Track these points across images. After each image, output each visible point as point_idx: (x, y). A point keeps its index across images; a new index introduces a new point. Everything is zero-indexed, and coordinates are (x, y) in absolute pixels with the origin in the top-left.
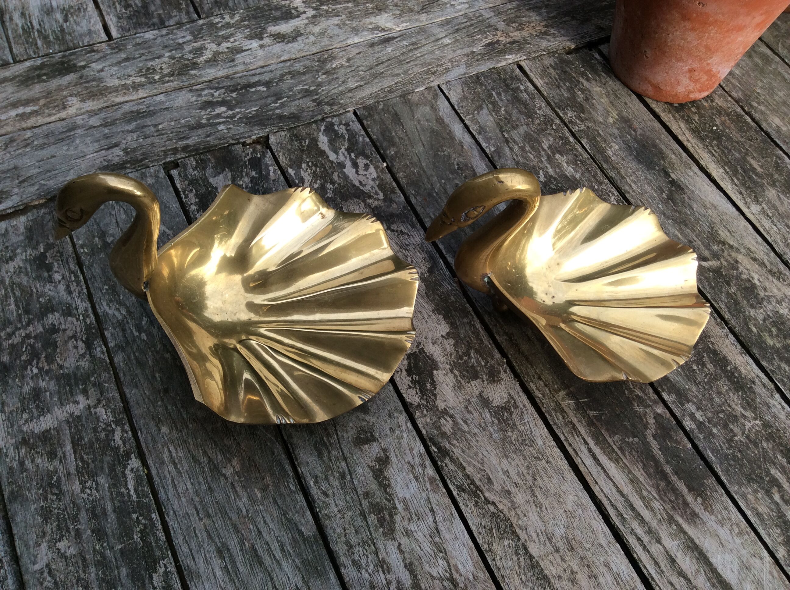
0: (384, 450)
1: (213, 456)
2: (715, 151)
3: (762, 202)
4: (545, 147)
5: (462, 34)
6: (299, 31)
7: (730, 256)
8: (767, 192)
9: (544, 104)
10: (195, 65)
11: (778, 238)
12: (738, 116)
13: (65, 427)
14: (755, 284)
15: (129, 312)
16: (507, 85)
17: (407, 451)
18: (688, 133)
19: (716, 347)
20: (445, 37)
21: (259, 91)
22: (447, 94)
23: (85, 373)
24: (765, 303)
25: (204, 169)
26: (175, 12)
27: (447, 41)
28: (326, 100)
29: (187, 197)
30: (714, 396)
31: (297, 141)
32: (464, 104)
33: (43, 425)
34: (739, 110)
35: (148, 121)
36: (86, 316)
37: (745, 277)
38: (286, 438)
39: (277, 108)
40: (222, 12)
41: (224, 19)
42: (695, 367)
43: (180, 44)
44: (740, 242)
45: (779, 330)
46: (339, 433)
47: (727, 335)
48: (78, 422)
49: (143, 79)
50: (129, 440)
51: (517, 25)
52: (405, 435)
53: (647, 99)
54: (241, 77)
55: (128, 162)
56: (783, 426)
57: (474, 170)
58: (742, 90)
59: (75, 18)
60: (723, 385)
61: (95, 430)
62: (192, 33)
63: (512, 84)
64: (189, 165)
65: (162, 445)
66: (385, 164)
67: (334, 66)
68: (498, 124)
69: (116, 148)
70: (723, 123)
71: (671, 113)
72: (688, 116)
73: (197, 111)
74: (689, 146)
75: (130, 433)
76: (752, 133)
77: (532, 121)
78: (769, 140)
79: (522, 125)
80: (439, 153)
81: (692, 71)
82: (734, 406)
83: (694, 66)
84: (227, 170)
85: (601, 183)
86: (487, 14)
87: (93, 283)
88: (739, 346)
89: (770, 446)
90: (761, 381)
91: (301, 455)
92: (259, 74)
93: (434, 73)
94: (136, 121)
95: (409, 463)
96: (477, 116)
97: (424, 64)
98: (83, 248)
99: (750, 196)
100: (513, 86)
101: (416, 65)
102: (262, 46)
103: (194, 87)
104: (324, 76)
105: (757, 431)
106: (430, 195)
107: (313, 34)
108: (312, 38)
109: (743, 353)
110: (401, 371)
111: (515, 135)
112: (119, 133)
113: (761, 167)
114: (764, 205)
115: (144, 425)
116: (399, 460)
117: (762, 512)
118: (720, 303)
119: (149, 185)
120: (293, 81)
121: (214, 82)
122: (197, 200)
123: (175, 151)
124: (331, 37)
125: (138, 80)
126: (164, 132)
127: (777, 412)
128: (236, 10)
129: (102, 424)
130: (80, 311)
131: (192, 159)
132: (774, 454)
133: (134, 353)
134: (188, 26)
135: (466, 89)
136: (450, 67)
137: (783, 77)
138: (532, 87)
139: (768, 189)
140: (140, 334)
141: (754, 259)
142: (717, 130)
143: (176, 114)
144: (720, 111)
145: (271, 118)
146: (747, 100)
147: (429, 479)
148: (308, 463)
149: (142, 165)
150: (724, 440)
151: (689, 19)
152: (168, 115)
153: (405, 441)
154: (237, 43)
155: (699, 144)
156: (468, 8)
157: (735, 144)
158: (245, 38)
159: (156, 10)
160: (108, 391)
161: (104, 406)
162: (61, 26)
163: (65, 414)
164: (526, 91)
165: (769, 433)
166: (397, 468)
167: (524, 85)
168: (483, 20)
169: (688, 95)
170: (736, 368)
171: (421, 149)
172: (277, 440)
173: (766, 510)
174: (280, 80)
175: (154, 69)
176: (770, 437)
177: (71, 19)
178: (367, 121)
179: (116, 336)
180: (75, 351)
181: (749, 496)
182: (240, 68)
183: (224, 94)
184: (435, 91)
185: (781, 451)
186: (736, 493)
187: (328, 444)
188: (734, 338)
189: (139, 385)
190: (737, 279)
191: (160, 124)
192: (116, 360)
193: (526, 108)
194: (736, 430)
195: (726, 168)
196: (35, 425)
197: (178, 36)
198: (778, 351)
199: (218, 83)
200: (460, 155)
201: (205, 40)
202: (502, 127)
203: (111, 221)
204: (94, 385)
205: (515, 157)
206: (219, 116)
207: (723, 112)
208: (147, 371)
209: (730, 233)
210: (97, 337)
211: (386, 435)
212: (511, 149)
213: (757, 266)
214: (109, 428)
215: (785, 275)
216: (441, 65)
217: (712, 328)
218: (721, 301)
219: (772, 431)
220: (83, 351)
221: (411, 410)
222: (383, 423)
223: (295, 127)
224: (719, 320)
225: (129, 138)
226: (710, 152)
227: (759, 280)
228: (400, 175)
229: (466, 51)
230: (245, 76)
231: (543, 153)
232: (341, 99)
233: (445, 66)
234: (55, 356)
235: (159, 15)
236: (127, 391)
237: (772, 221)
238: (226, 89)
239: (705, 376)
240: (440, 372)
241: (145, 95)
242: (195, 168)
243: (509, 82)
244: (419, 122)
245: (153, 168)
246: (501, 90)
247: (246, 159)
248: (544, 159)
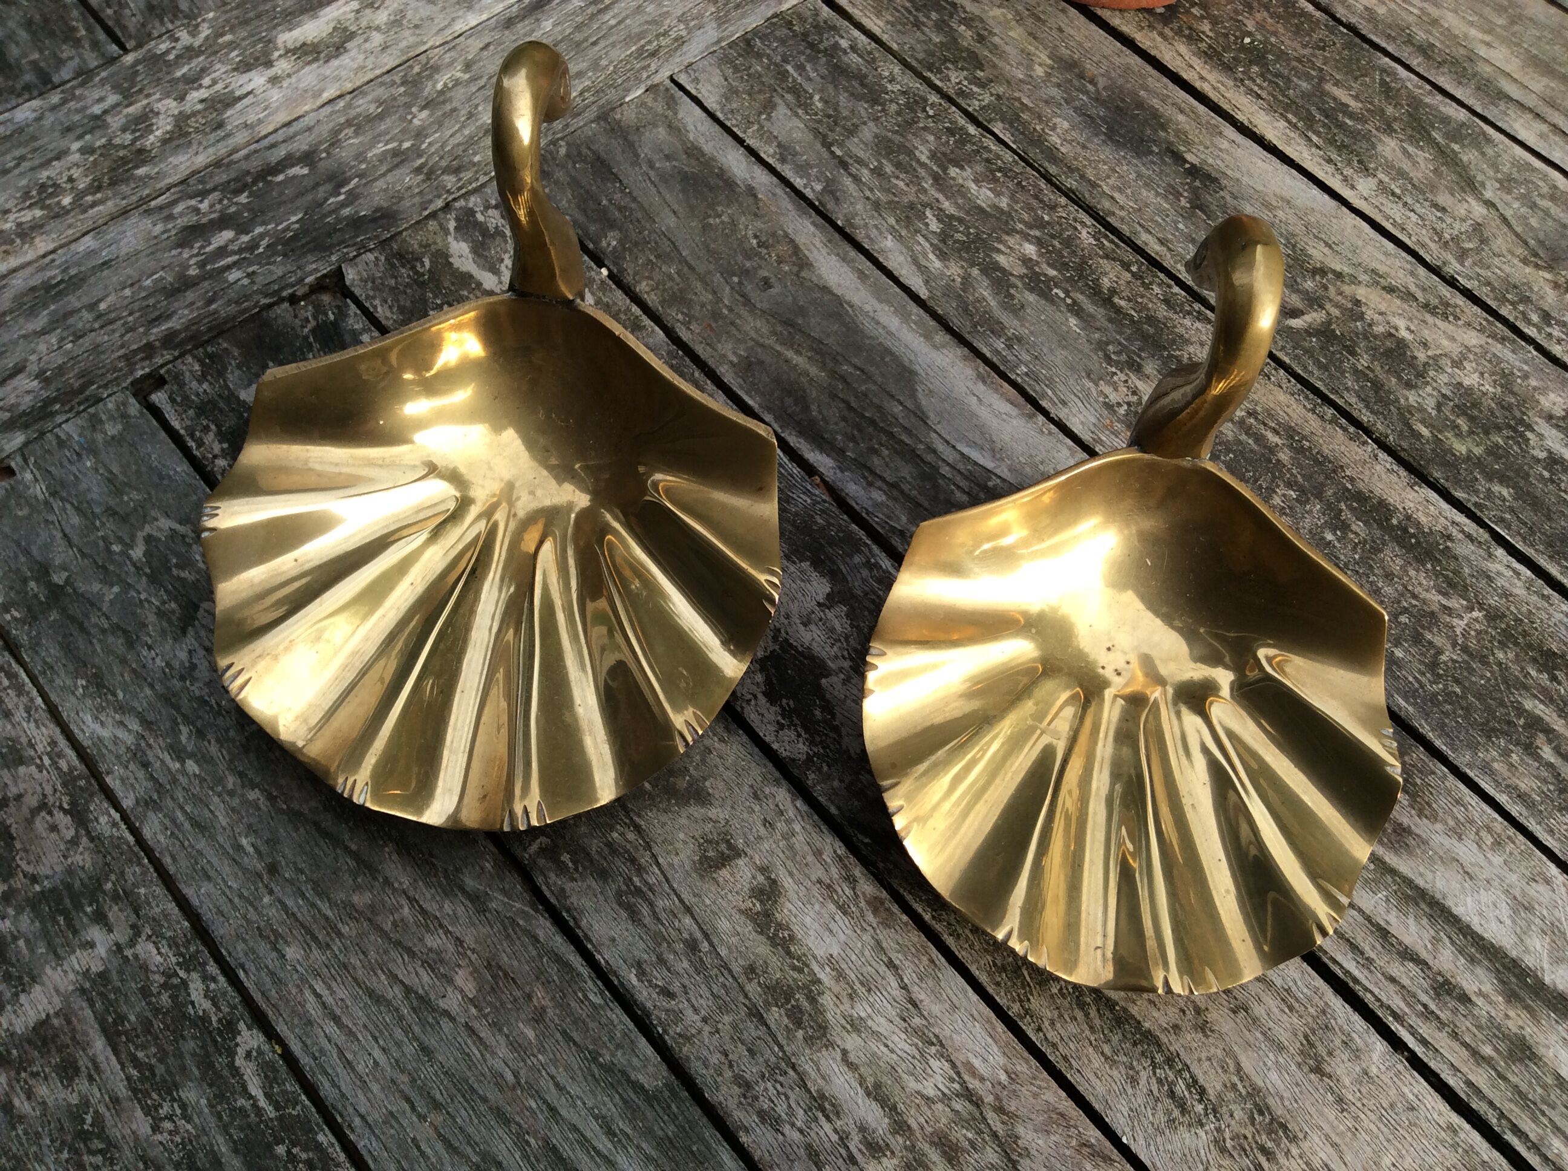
0: (763, 870)
1: (411, 980)
2: (1261, 87)
3: (1376, 169)
4: (924, 158)
6: (345, 29)
7: (1341, 294)
8: (1380, 148)
9: (897, 69)
10: (142, 156)
11: (1425, 235)
13: (80, 1004)
14: (1403, 340)
15: (147, 724)
16: (812, 46)
17: (810, 858)
18: (1197, 63)
19: (1361, 485)
21: (294, 177)
22: (693, 92)
23: (90, 878)
24: (1432, 373)
25: (221, 374)
26: (67, 51)
28: (444, 163)
29: (200, 443)
30: (1380, 584)
31: (403, 266)
32: (734, 106)
33: (31, 1013)
35: (73, 301)
36: (55, 755)
37: (1379, 329)
38: (553, 900)
39: (343, 205)
40: (170, 26)
41: (177, 40)
42: (1329, 537)
43: (96, 117)
44: (1355, 261)
45: (1472, 419)
46: (661, 860)
47: (1376, 456)
48: (105, 986)
49: (38, 213)
50: (225, 994)
52: (797, 827)
53: (1099, 12)
54: (247, 157)
55: (55, 400)
56: (1524, 609)
57: (792, 241)
60: (1392, 558)
61: (145, 992)
62: (116, 88)
63: (821, 41)
64: (187, 374)
65: (298, 986)
66: (604, 272)
67: (439, 86)
68: (816, 132)
69: (19, 377)
70: (1260, 26)
71: (1154, 28)
72: (1190, 28)
73: (174, 252)
74: (1205, 88)
75: (222, 979)
76: (1321, 33)
77: (883, 110)
78: (1357, 40)
79: (865, 123)
80: (711, 221)
82: (1424, 595)
84: (271, 364)
85: (1053, 208)
87: (51, 681)
88: (1403, 473)
89: (1511, 655)
90: (1463, 532)
91: (596, 927)
92: (284, 141)
93: (653, 54)
94: (45, 306)
95: (820, 882)
96: (767, 124)
97: (629, 40)
98: (8, 611)
99: (1349, 163)
100: (825, 44)
101: (613, 45)
102: (274, 80)
103: (153, 203)
104: (425, 114)
105: (1479, 632)
106: (716, 315)
107: (378, 29)
108: (377, 38)
109: (1416, 483)
110: (755, 697)
111: (857, 147)
112: (15, 343)
113: (1356, 98)
114: (1381, 176)
115: (246, 954)
116: (799, 883)
117: (1528, 790)
118: (1346, 395)
119: (113, 437)
120: (360, 139)
121: (191, 181)
122: (225, 446)
123: (149, 350)
124: (416, 26)
125: (27, 216)
126: (113, 315)
127: (1507, 585)
128: (200, 15)
129: (157, 977)
130: (40, 748)
131: (189, 359)
132: (1523, 669)
133: (182, 808)
134: (104, 74)
135: (729, 72)
136: (684, 33)
138: (863, 38)
139: (1380, 140)
140: (183, 763)
141: (1390, 290)
142: (1252, 42)
143: (129, 271)
145: (336, 230)
147: (868, 902)
148: (613, 940)
149: (87, 400)
150: (1422, 668)
152: (113, 278)
153: (801, 838)
154: (219, 86)
155: (1225, 80)
157: (1294, 63)
158: (234, 70)
159: (25, 55)
160: (149, 904)
161: (149, 937)
163: (72, 976)
164: (853, 48)
165: (1503, 630)
166: (799, 899)
167: (847, 38)
170: (1408, 518)
171: (671, 220)
172: (537, 911)
173: (1535, 784)
174: (332, 145)
175: (55, 185)
176: (1507, 638)
179: (132, 781)
180: (54, 836)
181: (1496, 765)
182: (241, 137)
183: (220, 201)
184: (667, 90)
185: (1534, 660)
186: (1470, 765)
187: (645, 889)
188: (1390, 459)
189: (212, 873)
190: (1366, 338)
191: (100, 301)
192: (147, 833)
193: (862, 84)
194: (1439, 641)
195: (1290, 116)
196: (13, 1017)
197: (89, 101)
198: (1479, 463)
199: (200, 182)
200: (756, 215)
201: (148, 96)
202: (825, 137)
203: (52, 537)
204: (116, 898)
205: (868, 193)
206: (222, 252)
208: (221, 839)
209: (1330, 247)
210: (92, 795)
211: (760, 838)
212: (856, 179)
213: (1398, 302)
214: (175, 981)
215: (1456, 306)
216: (665, 34)
217: (1343, 448)
218: (1347, 389)
219: (1508, 625)
220: (71, 833)
221: (796, 772)
222: (746, 815)
223: (392, 237)
224: (1352, 429)
225: (42, 347)
226: (1250, 92)
227: (1408, 329)
228: (642, 287)
230: (256, 151)
231: (922, 172)
232: (475, 154)
233: (673, 34)
234: (14, 859)
235: (34, 64)
236: (189, 891)
237: (1405, 204)
238: (223, 191)
239: (1354, 549)
240: (834, 679)
241: (51, 246)
242: (202, 378)
243: (814, 38)
244: (651, 165)
245: (112, 399)
246: (803, 58)
247: (306, 330)
248: (928, 183)
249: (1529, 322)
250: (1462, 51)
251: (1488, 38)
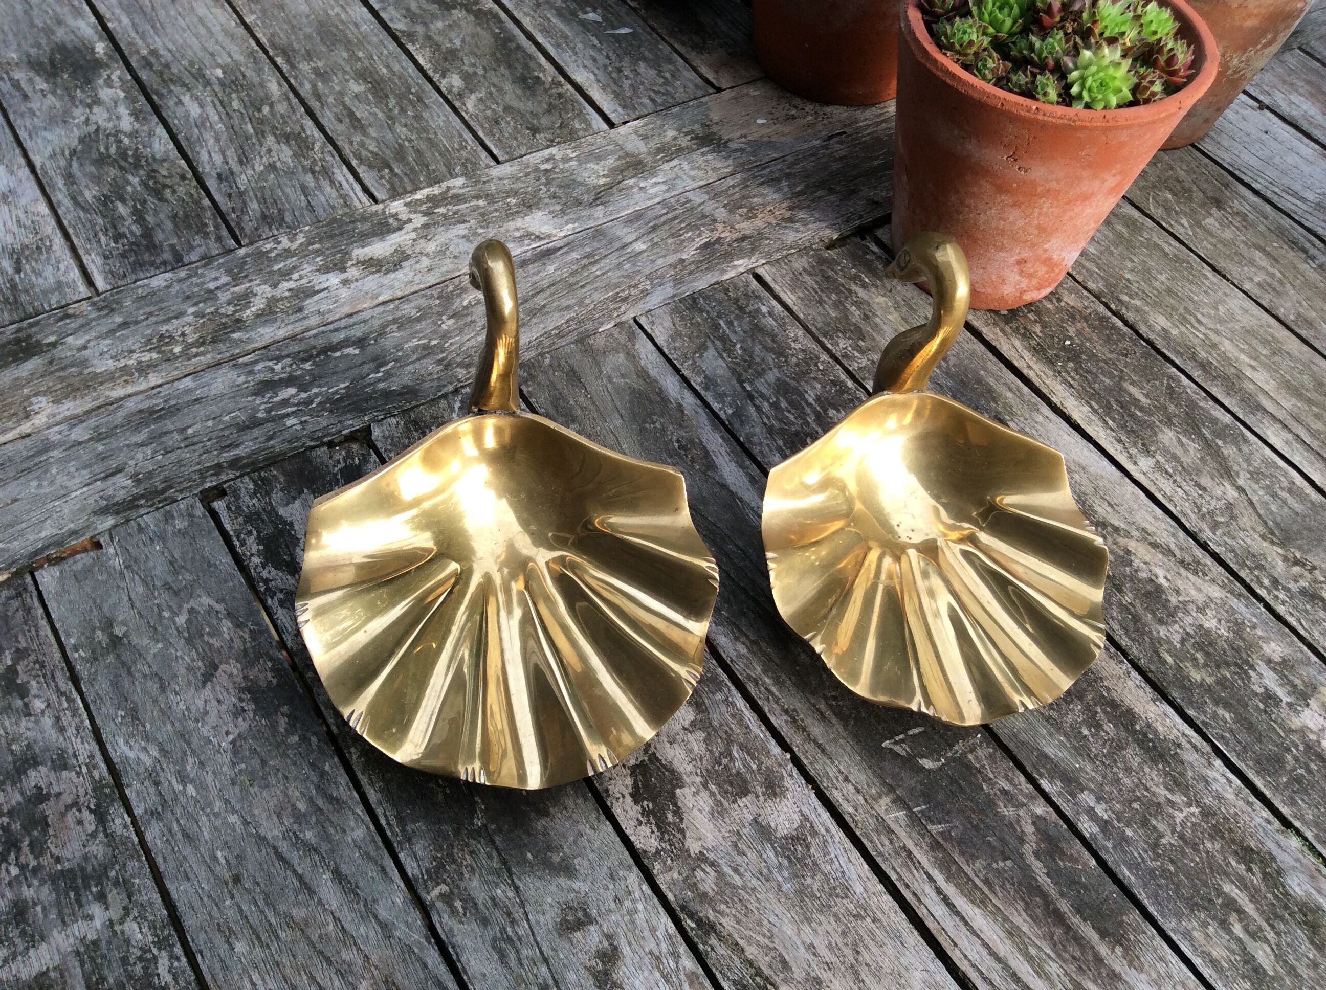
0: (609, 937)
2: (1073, 379)
3: (1155, 452)
4: (811, 400)
5: (662, 233)
6: (403, 252)
7: (1116, 544)
8: (1160, 436)
9: (801, 333)
10: (238, 324)
11: (1188, 507)
12: (1102, 319)
13: (74, 964)
14: (1161, 585)
15: (164, 752)
16: (741, 309)
17: (647, 933)
18: (1027, 355)
19: (1114, 695)
20: (636, 240)
21: (348, 355)
22: (649, 331)
23: (100, 865)
24: (1180, 615)
25: (268, 494)
26: (197, 240)
27: (640, 246)
28: (459, 360)
29: (243, 543)
30: (1121, 775)
31: (416, 430)
32: (677, 345)
33: (36, 965)
34: (1102, 309)
35: (169, 425)
36: (91, 766)
37: (1143, 575)
38: (443, 937)
39: (380, 380)
40: (276, 232)
41: (279, 243)
42: (1085, 732)
43: (210, 291)
44: (1130, 520)
45: (1207, 654)
46: (530, 917)
47: (1129, 673)
48: (95, 952)
49: (155, 356)
50: (184, 972)
51: (745, 210)
52: (640, 907)
54: (316, 336)
55: (142, 496)
56: (1232, 811)
57: (705, 448)
58: (1102, 278)
59: (33, 264)
60: (1133, 755)
61: (124, 961)
62: (229, 272)
63: (748, 305)
64: (243, 490)
65: (240, 974)
67: (465, 303)
68: (734, 371)
69: (119, 475)
70: (1079, 333)
71: (998, 325)
72: (1025, 328)
73: (249, 399)
74: (1031, 375)
75: (184, 959)
76: (1125, 344)
77: (786, 361)
78: (1153, 352)
79: (771, 369)
80: (647, 425)
81: (1021, 262)
82: (1154, 789)
83: (1025, 255)
84: (306, 491)
86: (697, 198)
87: (100, 709)
88: (1149, 689)
89: (1217, 846)
90: (1190, 742)
91: (473, 963)
92: (345, 328)
93: (624, 300)
94: (147, 425)
95: (651, 953)
96: (699, 362)
97: (608, 287)
98: (77, 651)
99: (1135, 445)
100: (750, 308)
101: (596, 290)
102: (345, 282)
103: (241, 360)
104: (452, 321)
105: (1194, 825)
107: (427, 255)
108: (425, 262)
109: (1157, 700)
110: (623, 796)
111: (762, 385)
112: (121, 449)
113: (1147, 396)
114: (1159, 457)
115: (205, 943)
116: (634, 951)
117: (1219, 958)
118: (1111, 622)
119: (179, 530)
120: (402, 333)
121: (271, 348)
122: (261, 547)
123: (218, 468)
124: (455, 257)
125: (146, 357)
126: (196, 439)
127: (1220, 790)
128: (299, 227)
129: (135, 950)
130: (81, 759)
131: (247, 479)
132: (1225, 858)
133: (178, 821)
134: (221, 261)
135: (677, 320)
136: (649, 287)
137: (1163, 250)
138: (779, 307)
139: (1161, 430)
140: (185, 786)
141: (1155, 545)
142: (1071, 344)
143: (214, 408)
144: (1073, 315)
145: (371, 398)
146: (1112, 293)
147: (687, 976)
148: (484, 975)
149: (165, 500)
150: (1146, 846)
151: (1007, 191)
152: (201, 411)
153: (642, 916)
154: (304, 281)
155: (1047, 371)
156: (668, 190)
157: (1102, 364)
158: (317, 270)
159: (167, 239)
160: (140, 892)
161: (136, 918)
162: (12, 280)
163: (71, 940)
164: (770, 313)
165: (1214, 826)
166: (633, 964)
167: (768, 305)
168: (692, 209)
169: (1020, 297)
170: (1149, 725)
171: (619, 422)
172: (430, 943)
173: (1225, 953)
174: (380, 335)
175: (171, 337)
176: (1216, 832)
177: (27, 267)
178: (528, 386)
179: (145, 794)
180: (79, 828)
181: (1195, 933)
182: (314, 321)
183: (291, 365)
184: (630, 327)
185: (1236, 853)
186: (1175, 931)
187: (515, 939)
188: (1139, 677)
189: (191, 875)
190: (1132, 580)
191: (188, 427)
192: (148, 837)
193: (774, 341)
194: (1161, 827)
195: (1093, 403)
196: (21, 965)
197: (207, 279)
198: (1209, 690)
199: (278, 349)
200: (681, 425)
201: (251, 281)
202: (740, 375)
203: (120, 599)
204: (116, 883)
205: (766, 420)
206: (285, 403)
207: (1078, 316)
208: (202, 850)
209: (1112, 507)
210: (113, 801)
211: (610, 911)
212: (758, 409)
213: (1160, 556)
214: (149, 956)
215: (1205, 565)
216: (635, 286)
217: (1104, 664)
218: (1112, 618)
219: (1218, 822)
220: (93, 828)
221: (646, 861)
222: (601, 891)
223: (412, 408)
224: (1112, 650)
225: (140, 456)
226: (1065, 381)
227: (1166, 578)
229: (672, 259)
230: (323, 332)
233: (641, 287)
234: (46, 842)
235: (172, 247)
236: (171, 887)
237: (1175, 481)
238: (293, 358)
239: (1104, 745)
240: (687, 791)
241: (160, 382)
242: (253, 495)
243: (743, 302)
244: (610, 379)
245: (184, 501)
246: (732, 316)
247: (336, 469)
248: (811, 419)
249: (1261, 585)
250: (1233, 370)
251: (1253, 363)
